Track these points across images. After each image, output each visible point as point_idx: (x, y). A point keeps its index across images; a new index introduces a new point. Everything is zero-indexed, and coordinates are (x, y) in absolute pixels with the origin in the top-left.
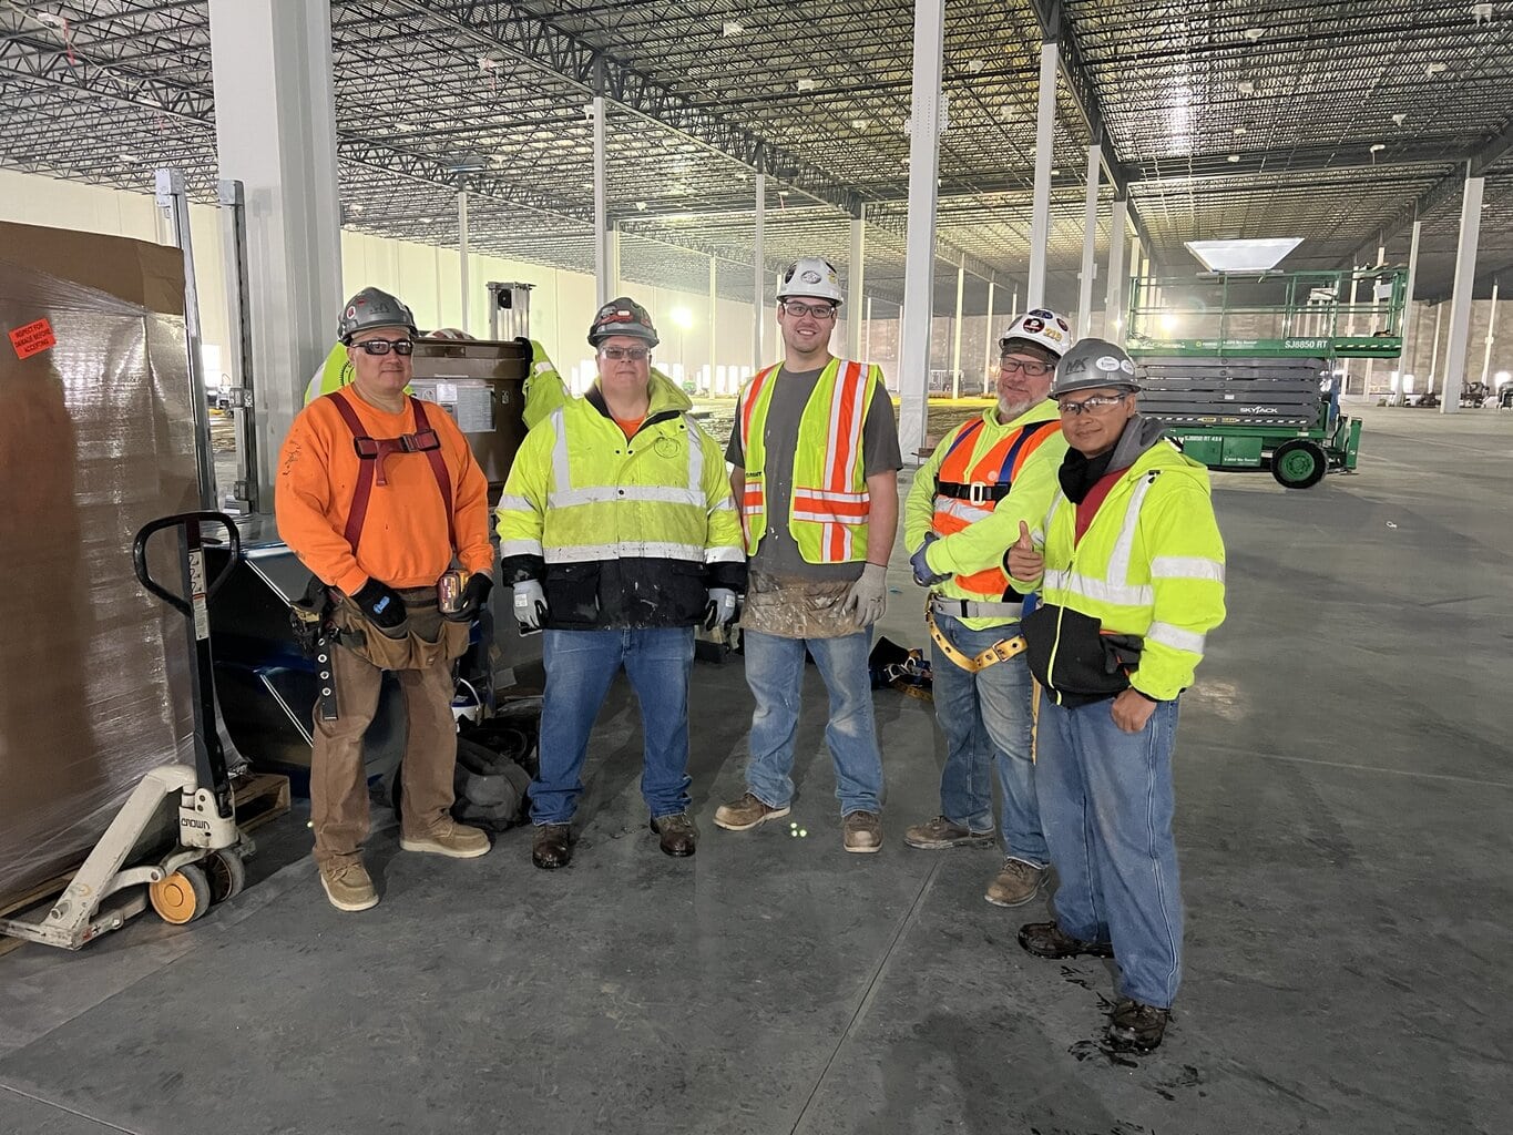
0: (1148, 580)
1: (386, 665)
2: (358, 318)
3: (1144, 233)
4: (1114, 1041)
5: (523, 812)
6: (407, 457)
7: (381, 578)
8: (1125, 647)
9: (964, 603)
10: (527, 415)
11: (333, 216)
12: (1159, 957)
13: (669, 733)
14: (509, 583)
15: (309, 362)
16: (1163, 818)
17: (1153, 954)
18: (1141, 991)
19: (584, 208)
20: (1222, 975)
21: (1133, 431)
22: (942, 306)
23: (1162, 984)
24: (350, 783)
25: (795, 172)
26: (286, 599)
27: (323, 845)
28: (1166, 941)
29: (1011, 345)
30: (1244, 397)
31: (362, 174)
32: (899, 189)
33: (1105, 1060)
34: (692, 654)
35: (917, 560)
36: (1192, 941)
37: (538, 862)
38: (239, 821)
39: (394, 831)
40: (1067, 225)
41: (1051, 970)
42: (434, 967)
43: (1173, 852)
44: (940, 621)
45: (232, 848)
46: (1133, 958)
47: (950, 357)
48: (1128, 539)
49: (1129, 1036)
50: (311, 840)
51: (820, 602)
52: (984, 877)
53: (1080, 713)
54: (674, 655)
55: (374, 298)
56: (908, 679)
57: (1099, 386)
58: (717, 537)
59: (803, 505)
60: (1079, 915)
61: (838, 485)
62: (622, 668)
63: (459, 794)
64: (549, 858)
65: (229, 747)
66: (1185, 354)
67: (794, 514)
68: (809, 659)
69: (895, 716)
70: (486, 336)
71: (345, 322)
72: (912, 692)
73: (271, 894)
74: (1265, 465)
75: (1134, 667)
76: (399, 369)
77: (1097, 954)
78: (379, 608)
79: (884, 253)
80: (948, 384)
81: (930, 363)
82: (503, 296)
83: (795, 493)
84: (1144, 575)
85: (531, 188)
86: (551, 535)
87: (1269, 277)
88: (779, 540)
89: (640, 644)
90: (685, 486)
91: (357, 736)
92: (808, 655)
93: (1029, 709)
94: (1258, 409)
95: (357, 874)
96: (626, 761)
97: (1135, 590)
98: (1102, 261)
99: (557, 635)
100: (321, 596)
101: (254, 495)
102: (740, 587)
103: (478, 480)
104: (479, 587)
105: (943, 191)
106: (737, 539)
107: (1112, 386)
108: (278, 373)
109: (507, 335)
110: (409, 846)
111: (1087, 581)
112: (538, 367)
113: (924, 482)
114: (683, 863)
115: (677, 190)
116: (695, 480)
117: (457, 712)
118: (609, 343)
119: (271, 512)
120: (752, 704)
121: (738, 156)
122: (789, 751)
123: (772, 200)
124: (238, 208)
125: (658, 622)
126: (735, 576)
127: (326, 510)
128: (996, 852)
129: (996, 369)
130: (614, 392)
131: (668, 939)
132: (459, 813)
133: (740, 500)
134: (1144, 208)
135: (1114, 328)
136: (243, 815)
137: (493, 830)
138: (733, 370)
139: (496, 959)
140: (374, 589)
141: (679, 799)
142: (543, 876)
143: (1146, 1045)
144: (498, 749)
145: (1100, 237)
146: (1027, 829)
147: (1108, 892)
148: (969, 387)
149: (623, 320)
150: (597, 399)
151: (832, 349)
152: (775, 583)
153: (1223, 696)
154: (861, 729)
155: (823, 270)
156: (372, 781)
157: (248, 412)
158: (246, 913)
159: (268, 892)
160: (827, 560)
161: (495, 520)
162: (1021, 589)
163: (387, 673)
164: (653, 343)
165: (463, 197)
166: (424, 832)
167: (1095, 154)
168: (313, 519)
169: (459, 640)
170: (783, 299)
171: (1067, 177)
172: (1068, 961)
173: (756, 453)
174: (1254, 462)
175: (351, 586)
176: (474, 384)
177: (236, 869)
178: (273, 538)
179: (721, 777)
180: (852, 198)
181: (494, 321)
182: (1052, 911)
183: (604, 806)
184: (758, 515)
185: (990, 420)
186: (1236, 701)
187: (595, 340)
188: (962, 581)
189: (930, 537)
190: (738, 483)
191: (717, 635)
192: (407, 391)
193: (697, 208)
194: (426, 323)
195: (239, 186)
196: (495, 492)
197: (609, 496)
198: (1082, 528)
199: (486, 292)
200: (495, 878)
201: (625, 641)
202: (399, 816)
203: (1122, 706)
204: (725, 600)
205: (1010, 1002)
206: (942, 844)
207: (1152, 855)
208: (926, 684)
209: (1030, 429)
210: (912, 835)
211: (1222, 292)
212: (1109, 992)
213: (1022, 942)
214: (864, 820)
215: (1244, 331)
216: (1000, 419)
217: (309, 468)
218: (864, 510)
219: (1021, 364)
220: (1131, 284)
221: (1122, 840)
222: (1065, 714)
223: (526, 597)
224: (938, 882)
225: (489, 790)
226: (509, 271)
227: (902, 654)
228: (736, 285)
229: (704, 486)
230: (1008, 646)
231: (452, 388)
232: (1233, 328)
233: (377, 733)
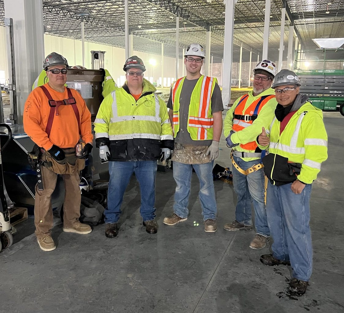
0: (303, 146)
1: (59, 173)
2: (49, 62)
3: (299, 36)
4: (291, 292)
5: (102, 220)
6: (65, 106)
7: (57, 145)
8: (296, 167)
9: (243, 153)
10: (104, 93)
11: (42, 29)
12: (305, 265)
13: (149, 194)
14: (98, 146)
15: (34, 76)
16: (307, 221)
17: (303, 264)
18: (299, 276)
19: (121, 27)
20: (324, 271)
21: (299, 99)
22: (235, 59)
23: (306, 274)
24: (47, 210)
25: (189, 16)
26: (26, 152)
27: (38, 230)
28: (307, 260)
29: (257, 71)
30: (331, 88)
31: (50, 16)
32: (222, 22)
33: (288, 298)
34: (156, 169)
35: (228, 139)
36: (316, 260)
37: (107, 236)
38: (11, 222)
39: (61, 226)
40: (275, 33)
41: (270, 270)
42: (74, 269)
43: (310, 232)
44: (235, 159)
45: (9, 231)
46: (296, 265)
47: (238, 75)
48: (297, 133)
49: (295, 290)
50: (35, 229)
51: (197, 152)
52: (249, 240)
53: (281, 188)
54: (150, 170)
55: (55, 56)
56: (225, 177)
57: (288, 84)
58: (164, 132)
59: (192, 122)
60: (279, 252)
61: (203, 116)
62: (134, 174)
63: (82, 214)
64: (111, 234)
65: (8, 199)
66: (312, 74)
67: (189, 125)
68: (194, 171)
69: (222, 189)
70: (90, 68)
71: (45, 63)
72: (226, 181)
73: (21, 246)
74: (337, 110)
75: (299, 173)
76: (63, 78)
77: (285, 264)
78: (57, 155)
79: (217, 42)
80: (237, 83)
81: (231, 77)
82: (96, 55)
83: (189, 118)
84: (302, 144)
85: (105, 21)
86: (111, 131)
87: (339, 50)
88: (183, 133)
89: (139, 166)
90: (154, 116)
91: (49, 195)
92: (193, 169)
93: (263, 187)
94: (335, 92)
95: (49, 239)
96: (135, 203)
97: (299, 149)
98: (286, 45)
99: (113, 163)
100: (37, 150)
101: (16, 118)
102: (171, 148)
103: (88, 114)
104: (88, 148)
105: (235, 22)
106: (171, 132)
107: (291, 84)
108: (23, 79)
109: (97, 68)
110: (66, 230)
111: (284, 146)
112: (107, 78)
113: (229, 115)
114: (153, 236)
115: (151, 22)
116: (157, 113)
117: (81, 187)
118: (130, 70)
119: (22, 124)
120: (175, 185)
121: (170, 11)
122: (187, 200)
123: (181, 25)
124: (11, 27)
125: (145, 159)
126: (170, 144)
127: (40, 123)
128: (253, 232)
129: (253, 79)
130: (132, 86)
131: (149, 260)
132: (82, 220)
133: (172, 120)
134: (299, 28)
135: (290, 66)
136: (13, 220)
137: (92, 225)
138: (169, 79)
139: (94, 266)
140: (55, 148)
141: (153, 215)
142: (108, 240)
143: (301, 293)
144: (94, 200)
145: (285, 37)
146: (263, 225)
147: (289, 245)
148: (244, 85)
149: (134, 63)
150: (126, 88)
151: (201, 73)
152: (183, 147)
153: (325, 183)
154: (210, 193)
155: (199, 47)
156: (54, 209)
157: (14, 92)
158: (13, 252)
159: (20, 245)
160: (199, 139)
161: (93, 126)
162: (261, 148)
163: (59, 175)
164: (144, 70)
165: (83, 24)
166: (70, 226)
167: (284, 11)
168: (35, 126)
169: (82, 165)
170: (186, 56)
171: (275, 18)
172: (275, 267)
173: (177, 105)
174: (334, 108)
175: (47, 147)
176: (86, 83)
177: (10, 237)
178: (23, 132)
179: (165, 209)
180: (207, 24)
181: (93, 63)
182: (271, 251)
183: (128, 217)
184: (177, 125)
185: (250, 95)
186: (329, 184)
187: (125, 69)
188: (242, 146)
189: (232, 132)
190: (171, 114)
191: (164, 163)
192: (65, 85)
193: (158, 27)
194: (72, 64)
195: (11, 20)
196: (93, 118)
197: (130, 119)
198: (282, 129)
199: (90, 54)
200: (93, 240)
201: (135, 165)
202: (62, 221)
203: (295, 185)
204: (167, 152)
205: (257, 280)
206: (236, 229)
207: (303, 233)
208: (231, 179)
209: (263, 98)
210: (226, 227)
211: (324, 55)
212: (289, 276)
213: (261, 261)
214: (211, 222)
215: (331, 67)
216: (254, 95)
217: (34, 110)
218: (211, 123)
219: (261, 77)
220: (295, 52)
221: (294, 228)
222: (276, 188)
223: (103, 151)
224: (235, 241)
225: (91, 212)
226: (98, 47)
227: (222, 169)
228: (170, 52)
229: (160, 115)
230: (257, 166)
231: (80, 84)
232: (327, 66)
233: (55, 195)
